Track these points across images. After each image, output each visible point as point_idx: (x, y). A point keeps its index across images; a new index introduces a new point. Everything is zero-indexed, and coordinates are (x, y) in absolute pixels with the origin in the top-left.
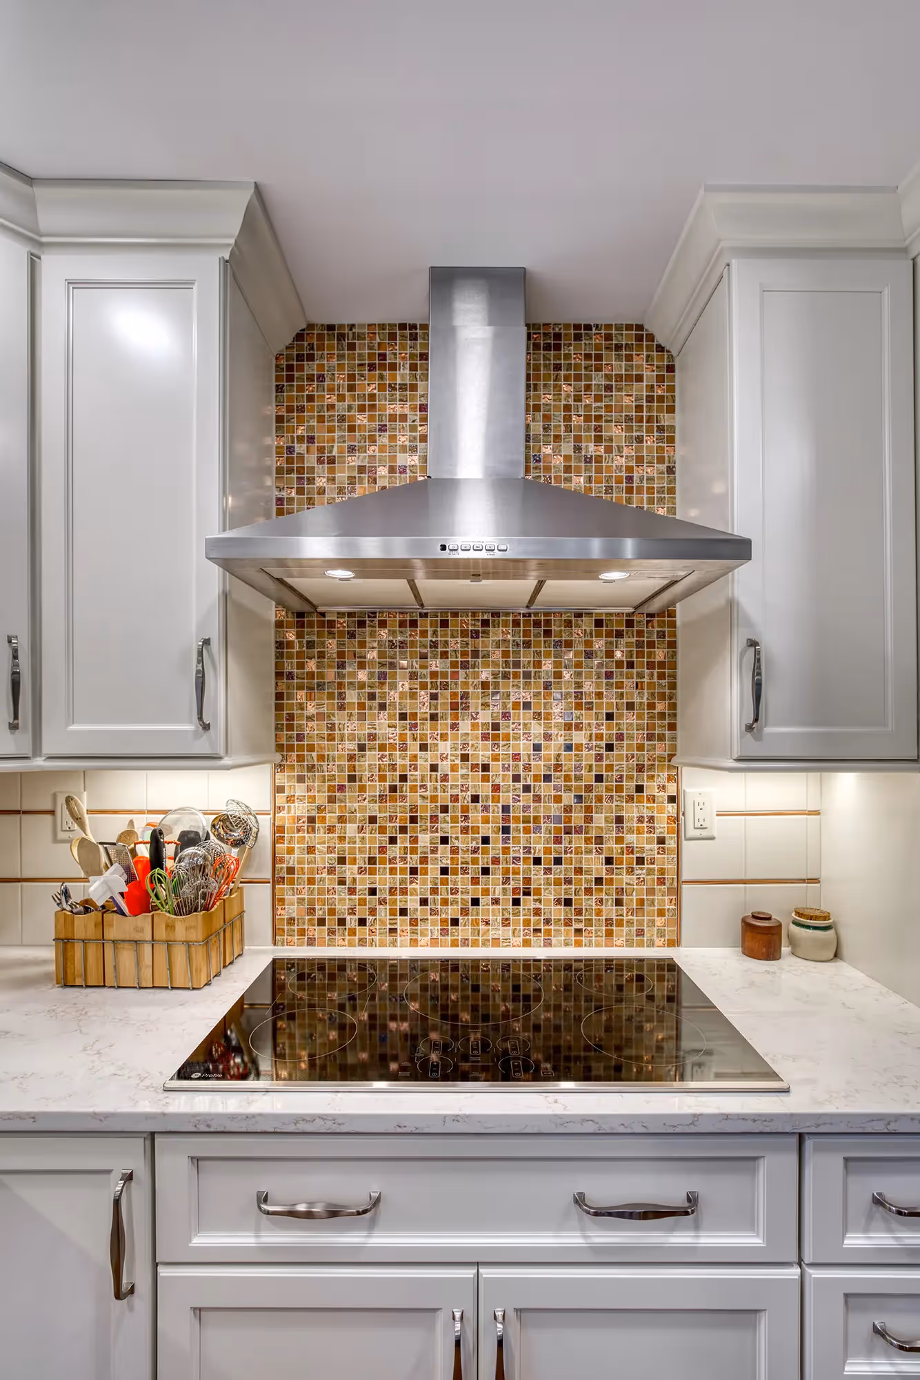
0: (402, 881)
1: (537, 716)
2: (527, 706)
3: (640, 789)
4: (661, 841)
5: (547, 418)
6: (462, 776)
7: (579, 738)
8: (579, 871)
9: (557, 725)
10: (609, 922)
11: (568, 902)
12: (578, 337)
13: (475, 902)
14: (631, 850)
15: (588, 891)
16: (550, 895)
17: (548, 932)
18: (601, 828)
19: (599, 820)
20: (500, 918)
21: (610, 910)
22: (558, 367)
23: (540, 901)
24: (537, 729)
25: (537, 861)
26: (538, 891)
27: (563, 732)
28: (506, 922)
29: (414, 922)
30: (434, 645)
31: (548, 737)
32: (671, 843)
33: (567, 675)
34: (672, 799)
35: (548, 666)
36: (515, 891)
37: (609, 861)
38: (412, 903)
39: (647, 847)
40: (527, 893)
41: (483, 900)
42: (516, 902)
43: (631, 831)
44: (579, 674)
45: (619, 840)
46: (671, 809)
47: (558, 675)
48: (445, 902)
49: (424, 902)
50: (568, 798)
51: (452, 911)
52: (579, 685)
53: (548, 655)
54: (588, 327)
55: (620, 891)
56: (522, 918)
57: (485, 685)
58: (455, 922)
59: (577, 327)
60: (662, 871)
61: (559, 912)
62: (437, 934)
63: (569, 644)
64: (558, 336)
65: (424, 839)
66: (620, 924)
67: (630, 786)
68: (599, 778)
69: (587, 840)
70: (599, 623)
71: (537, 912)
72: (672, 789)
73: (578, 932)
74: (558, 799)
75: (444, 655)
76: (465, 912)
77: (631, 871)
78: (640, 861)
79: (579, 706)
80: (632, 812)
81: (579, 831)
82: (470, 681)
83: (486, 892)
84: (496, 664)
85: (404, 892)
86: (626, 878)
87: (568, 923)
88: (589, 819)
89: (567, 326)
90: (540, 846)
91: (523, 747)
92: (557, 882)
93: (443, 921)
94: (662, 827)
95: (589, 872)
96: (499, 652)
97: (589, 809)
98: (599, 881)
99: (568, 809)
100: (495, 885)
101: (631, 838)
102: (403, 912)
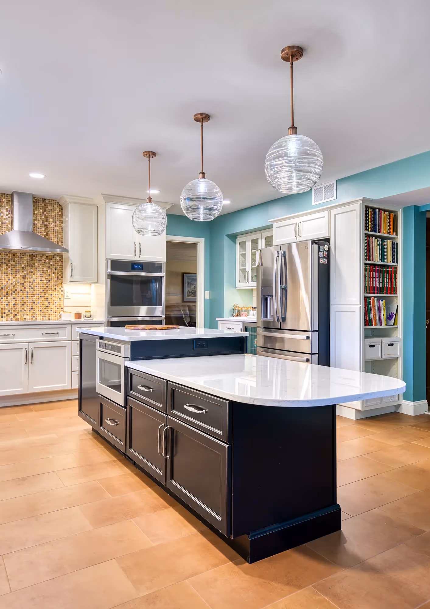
0: (4, 307)
1: (34, 274)
2: (32, 272)
3: (55, 289)
4: (60, 299)
5: (36, 216)
6: (18, 286)
7: (43, 279)
8: (43, 304)
9: (38, 276)
10: (49, 314)
11: (41, 311)
12: (43, 201)
13: (21, 311)
14: (54, 301)
15: (45, 308)
16: (37, 309)
17: (36, 317)
18: (48, 296)
19: (47, 295)
20: (26, 314)
21: (50, 312)
22: (39, 206)
23: (35, 310)
24: (34, 277)
25: (34, 303)
26: (34, 309)
27: (40, 277)
28: (27, 315)
29: (7, 315)
30: (12, 259)
31: (36, 278)
32: (62, 299)
33: (41, 266)
34: (62, 291)
35: (36, 265)
36: (29, 309)
37: (49, 303)
38: (6, 311)
39: (57, 300)
40: (32, 309)
41: (22, 310)
42: (30, 311)
43: (53, 297)
44: (43, 267)
45: (51, 299)
46: (62, 293)
47: (39, 266)
48: (14, 311)
49: (9, 311)
50: (41, 290)
51: (16, 313)
52: (43, 269)
53: (36, 262)
54: (45, 199)
55: (51, 308)
56: (31, 314)
57: (23, 268)
58: (16, 315)
59: (43, 199)
60: (60, 305)
61: (39, 313)
62: (12, 318)
63: (41, 261)
64: (39, 200)
65: (9, 298)
66: (51, 315)
67: (53, 288)
68: (47, 287)
69: (45, 299)
70: (47, 257)
71: (34, 313)
72: (62, 289)
73: (43, 317)
74: (39, 291)
75: (14, 261)
76: (18, 313)
77: (53, 305)
78: (56, 303)
79: (43, 273)
80: (54, 293)
81: (43, 297)
82: (20, 267)
83: (23, 309)
84: (25, 264)
85: (5, 309)
86: (53, 306)
87: (41, 315)
88: (45, 295)
89: (41, 198)
90: (35, 300)
91: (31, 280)
92: (38, 307)
93: (14, 315)
94: (60, 296)
95: (45, 305)
96: (26, 261)
97: (45, 293)
98: (47, 307)
99: (41, 292)
100: (25, 307)
101: (53, 298)
102: (4, 313)
